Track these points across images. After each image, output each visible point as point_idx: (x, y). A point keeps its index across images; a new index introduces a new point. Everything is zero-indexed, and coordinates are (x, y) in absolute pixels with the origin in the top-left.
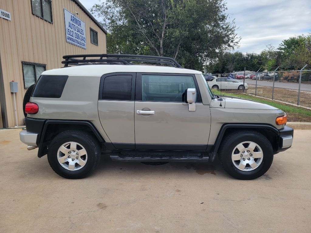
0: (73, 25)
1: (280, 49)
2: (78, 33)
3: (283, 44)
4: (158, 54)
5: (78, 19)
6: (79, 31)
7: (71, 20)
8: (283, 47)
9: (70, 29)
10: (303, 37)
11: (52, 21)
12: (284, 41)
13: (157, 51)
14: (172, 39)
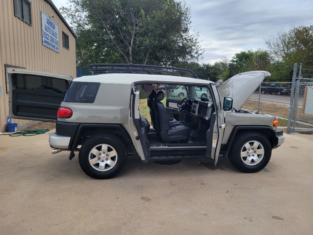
0: (49, 28)
1: (233, 61)
2: (53, 36)
3: (235, 56)
4: (127, 60)
5: (52, 22)
6: (53, 35)
7: (47, 23)
8: (235, 60)
9: (46, 32)
10: (252, 52)
11: (31, 23)
12: (236, 54)
13: (126, 57)
14: (142, 48)
